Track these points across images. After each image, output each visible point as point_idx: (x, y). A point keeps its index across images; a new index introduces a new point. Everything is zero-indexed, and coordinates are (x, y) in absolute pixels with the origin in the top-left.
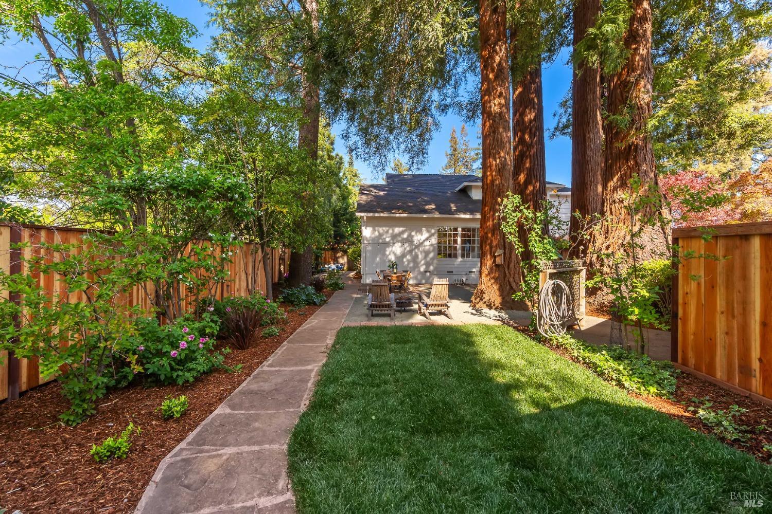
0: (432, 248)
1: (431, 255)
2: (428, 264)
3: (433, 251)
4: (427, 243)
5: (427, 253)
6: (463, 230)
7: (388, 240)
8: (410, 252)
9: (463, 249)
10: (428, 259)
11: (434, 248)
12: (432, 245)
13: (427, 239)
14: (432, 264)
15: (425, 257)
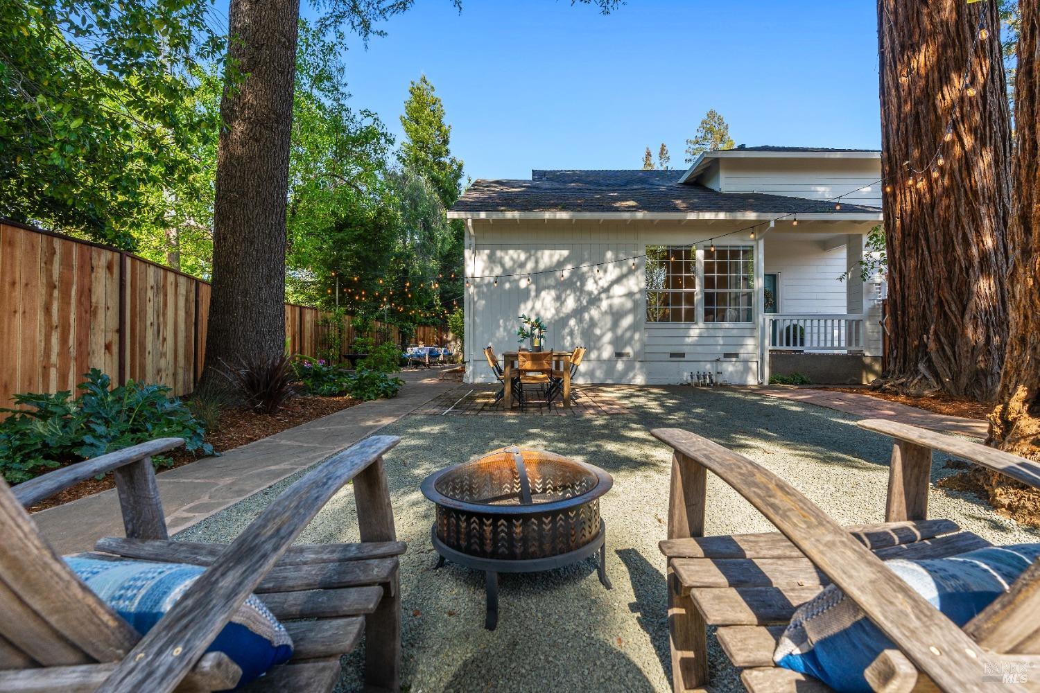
0: (629, 304)
1: (627, 321)
2: (618, 342)
3: (634, 310)
4: (618, 290)
5: (616, 315)
6: (708, 254)
7: (523, 284)
8: (578, 313)
9: (708, 299)
10: (619, 332)
11: (636, 303)
12: (630, 295)
13: (618, 280)
14: (629, 342)
15: (615, 324)
